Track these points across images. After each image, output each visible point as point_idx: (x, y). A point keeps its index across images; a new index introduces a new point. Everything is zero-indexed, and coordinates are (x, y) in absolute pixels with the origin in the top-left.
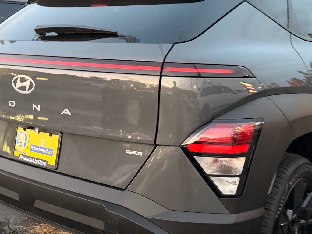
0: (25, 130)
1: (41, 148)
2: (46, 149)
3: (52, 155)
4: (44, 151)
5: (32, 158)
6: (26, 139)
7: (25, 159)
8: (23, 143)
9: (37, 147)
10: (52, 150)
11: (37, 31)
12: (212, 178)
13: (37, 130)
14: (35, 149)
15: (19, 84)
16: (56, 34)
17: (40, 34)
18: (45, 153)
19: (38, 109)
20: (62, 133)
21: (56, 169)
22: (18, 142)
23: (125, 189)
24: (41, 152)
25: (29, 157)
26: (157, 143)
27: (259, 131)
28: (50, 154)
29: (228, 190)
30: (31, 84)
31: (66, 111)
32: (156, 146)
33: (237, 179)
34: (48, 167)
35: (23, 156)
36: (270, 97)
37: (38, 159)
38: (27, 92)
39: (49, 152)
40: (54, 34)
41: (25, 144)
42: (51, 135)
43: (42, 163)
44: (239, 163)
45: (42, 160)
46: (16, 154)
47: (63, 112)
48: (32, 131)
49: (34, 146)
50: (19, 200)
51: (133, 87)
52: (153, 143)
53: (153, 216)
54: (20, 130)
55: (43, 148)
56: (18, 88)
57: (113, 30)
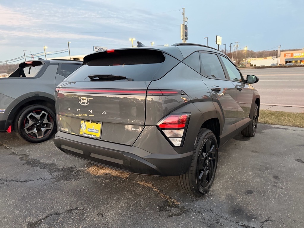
0: (85, 122)
1: (93, 130)
2: (95, 130)
3: (98, 133)
4: (94, 131)
5: (89, 134)
6: (85, 126)
7: (85, 135)
8: (84, 128)
9: (91, 129)
10: (98, 130)
11: (89, 77)
12: (170, 139)
13: (90, 122)
14: (90, 130)
15: (82, 101)
16: (98, 78)
17: (91, 79)
18: (95, 132)
19: (91, 112)
20: (102, 123)
21: (100, 139)
22: (82, 128)
23: (132, 146)
24: (93, 132)
25: (87, 134)
26: (145, 125)
27: (189, 118)
28: (97, 132)
29: (177, 144)
30: (88, 101)
31: (104, 113)
32: (145, 126)
33: (181, 139)
34: (96, 138)
35: (84, 134)
36: (193, 103)
37: (91, 135)
38: (86, 105)
39: (96, 131)
40: (97, 78)
41: (85, 128)
42: (97, 124)
43: (93, 137)
44: (181, 132)
45: (93, 135)
46: (81, 133)
47: (103, 113)
48: (88, 122)
49: (89, 129)
50: (83, 154)
51: (133, 101)
52: (144, 125)
53: (145, 157)
54: (83, 122)
55: (94, 130)
56: (82, 103)
57: (124, 76)
